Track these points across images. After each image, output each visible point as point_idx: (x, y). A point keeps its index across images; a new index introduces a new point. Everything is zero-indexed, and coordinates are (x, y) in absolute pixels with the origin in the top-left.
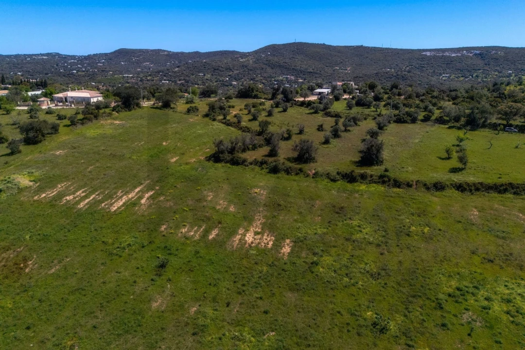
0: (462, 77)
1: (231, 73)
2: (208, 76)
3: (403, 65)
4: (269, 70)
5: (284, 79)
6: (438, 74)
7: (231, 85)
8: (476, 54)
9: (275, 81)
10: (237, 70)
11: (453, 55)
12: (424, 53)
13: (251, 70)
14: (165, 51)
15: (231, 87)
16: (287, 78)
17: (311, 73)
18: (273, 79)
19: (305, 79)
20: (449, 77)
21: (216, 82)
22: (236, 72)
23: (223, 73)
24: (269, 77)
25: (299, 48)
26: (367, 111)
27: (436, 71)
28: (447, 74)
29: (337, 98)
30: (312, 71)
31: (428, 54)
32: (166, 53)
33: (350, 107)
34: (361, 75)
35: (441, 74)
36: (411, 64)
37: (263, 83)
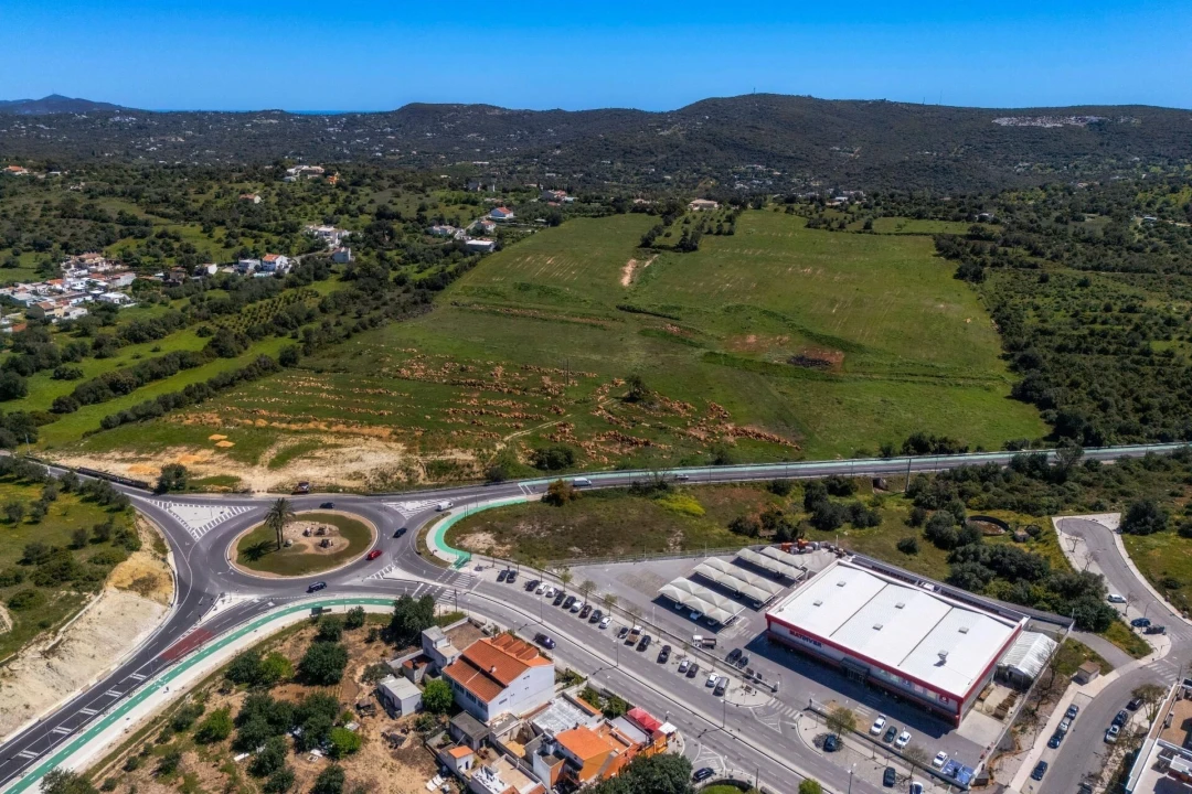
0: (1052, 167)
1: (653, 159)
2: (619, 165)
3: (954, 144)
4: (717, 153)
5: (750, 170)
6: (1012, 162)
7: (664, 180)
8: (1091, 124)
9: (734, 173)
10: (662, 153)
11: (1048, 126)
12: (996, 121)
13: (687, 153)
14: (495, 108)
15: (663, 185)
16: (753, 168)
17: (792, 158)
18: (730, 170)
19: (784, 171)
20: (1028, 168)
21: (636, 174)
22: (661, 157)
23: (639, 158)
24: (721, 167)
25: (763, 107)
26: (869, 211)
27: (1011, 156)
28: (1027, 161)
29: (852, 204)
30: (793, 155)
31: (1004, 122)
33: (860, 209)
34: (877, 166)
35: (1016, 162)
36: (968, 142)
37: (716, 178)
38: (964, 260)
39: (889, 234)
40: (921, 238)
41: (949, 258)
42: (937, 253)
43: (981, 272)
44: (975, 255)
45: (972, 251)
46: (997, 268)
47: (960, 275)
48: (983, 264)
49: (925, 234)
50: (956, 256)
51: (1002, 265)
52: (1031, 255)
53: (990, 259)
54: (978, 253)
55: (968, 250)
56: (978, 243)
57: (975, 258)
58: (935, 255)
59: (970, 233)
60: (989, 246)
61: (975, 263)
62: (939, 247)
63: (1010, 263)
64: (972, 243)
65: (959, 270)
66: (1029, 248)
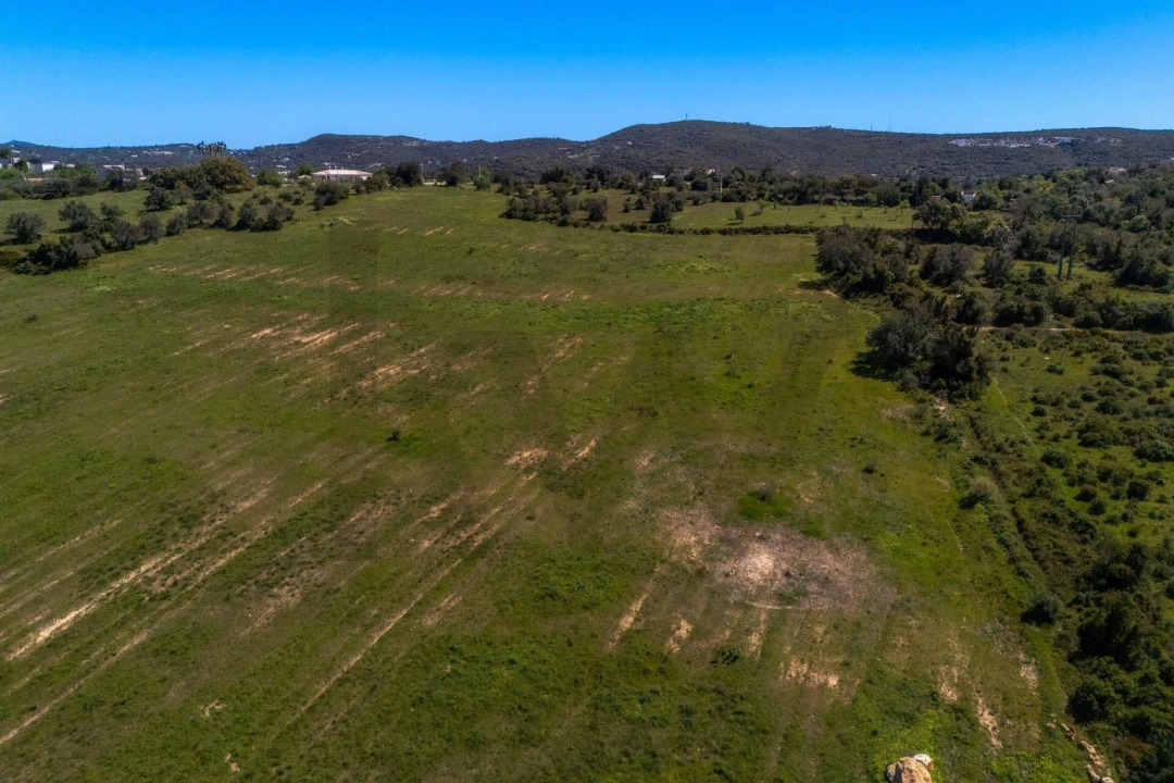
3: (905, 166)
8: (1063, 144)
11: (1013, 146)
12: (953, 143)
14: (412, 139)
25: (693, 133)
31: (962, 143)
32: (415, 144)
36: (922, 164)
38: (898, 301)
39: (706, 232)
40: (785, 241)
41: (850, 292)
42: (818, 277)
43: (963, 351)
44: (937, 282)
45: (924, 275)
46: (1023, 332)
47: (881, 361)
48: (968, 314)
49: (798, 231)
50: (872, 286)
51: (1038, 318)
52: (1121, 282)
53: (987, 298)
54: (947, 279)
55: (914, 268)
56: (944, 249)
57: (938, 293)
58: (805, 285)
59: (919, 225)
60: (977, 258)
61: (939, 310)
62: (825, 264)
63: (1063, 309)
64: (925, 249)
65: (878, 337)
66: (1106, 260)
